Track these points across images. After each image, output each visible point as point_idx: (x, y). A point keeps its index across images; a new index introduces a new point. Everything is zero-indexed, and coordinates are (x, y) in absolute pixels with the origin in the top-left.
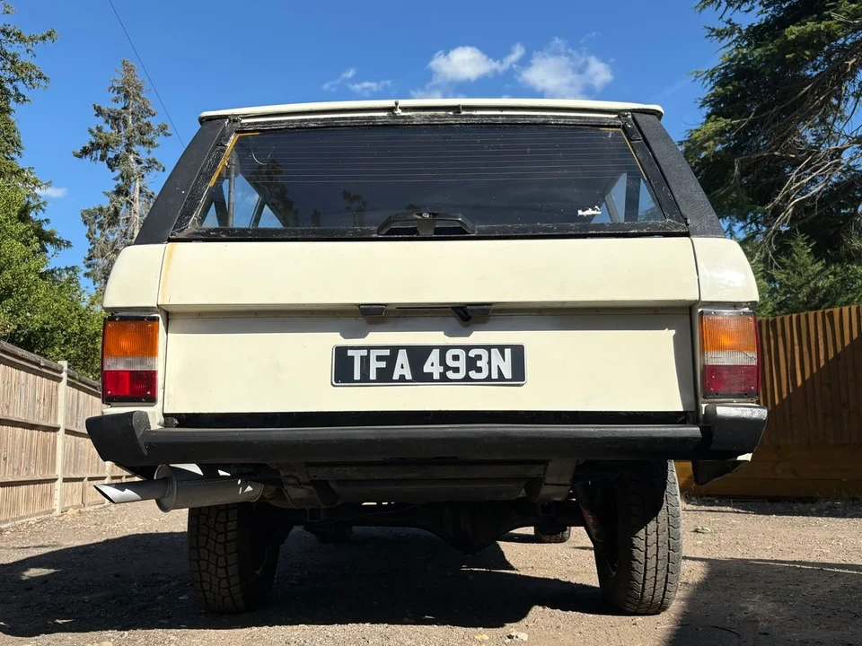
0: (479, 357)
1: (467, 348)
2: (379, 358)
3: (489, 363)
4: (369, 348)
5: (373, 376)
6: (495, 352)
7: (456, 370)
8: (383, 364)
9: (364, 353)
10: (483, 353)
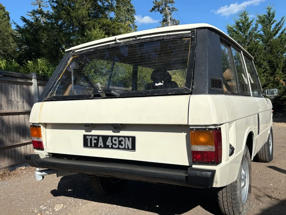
0: (122, 141)
1: (119, 137)
2: (95, 139)
3: (125, 143)
4: (92, 136)
5: (93, 145)
6: (126, 139)
7: (115, 145)
8: (95, 142)
9: (91, 137)
10: (123, 139)
